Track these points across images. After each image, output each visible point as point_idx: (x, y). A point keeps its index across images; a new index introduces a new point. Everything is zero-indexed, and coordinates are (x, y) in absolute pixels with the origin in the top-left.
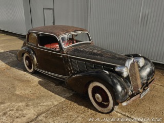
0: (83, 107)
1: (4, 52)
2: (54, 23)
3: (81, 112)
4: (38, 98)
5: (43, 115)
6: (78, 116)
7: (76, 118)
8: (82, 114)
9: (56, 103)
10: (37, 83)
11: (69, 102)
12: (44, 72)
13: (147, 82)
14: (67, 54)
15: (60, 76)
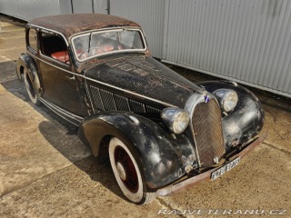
0: (98, 184)
1: (9, 62)
2: (108, 10)
3: (89, 194)
4: (23, 156)
5: (15, 193)
6: (78, 203)
7: (74, 206)
8: (89, 198)
9: (50, 170)
10: (37, 126)
11: (78, 169)
12: (50, 105)
13: (240, 145)
14: (82, 73)
15: (73, 116)
